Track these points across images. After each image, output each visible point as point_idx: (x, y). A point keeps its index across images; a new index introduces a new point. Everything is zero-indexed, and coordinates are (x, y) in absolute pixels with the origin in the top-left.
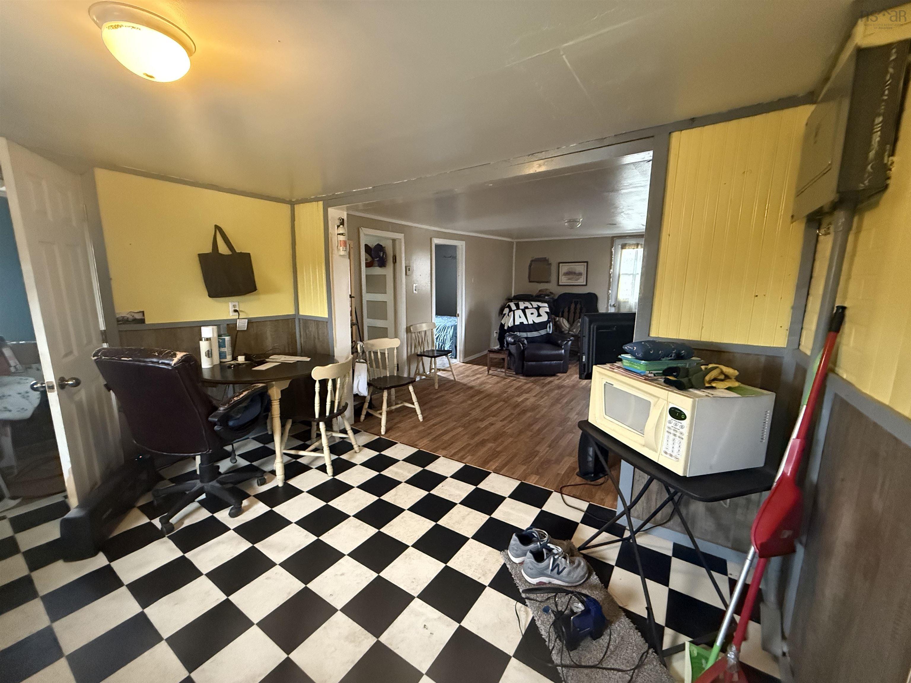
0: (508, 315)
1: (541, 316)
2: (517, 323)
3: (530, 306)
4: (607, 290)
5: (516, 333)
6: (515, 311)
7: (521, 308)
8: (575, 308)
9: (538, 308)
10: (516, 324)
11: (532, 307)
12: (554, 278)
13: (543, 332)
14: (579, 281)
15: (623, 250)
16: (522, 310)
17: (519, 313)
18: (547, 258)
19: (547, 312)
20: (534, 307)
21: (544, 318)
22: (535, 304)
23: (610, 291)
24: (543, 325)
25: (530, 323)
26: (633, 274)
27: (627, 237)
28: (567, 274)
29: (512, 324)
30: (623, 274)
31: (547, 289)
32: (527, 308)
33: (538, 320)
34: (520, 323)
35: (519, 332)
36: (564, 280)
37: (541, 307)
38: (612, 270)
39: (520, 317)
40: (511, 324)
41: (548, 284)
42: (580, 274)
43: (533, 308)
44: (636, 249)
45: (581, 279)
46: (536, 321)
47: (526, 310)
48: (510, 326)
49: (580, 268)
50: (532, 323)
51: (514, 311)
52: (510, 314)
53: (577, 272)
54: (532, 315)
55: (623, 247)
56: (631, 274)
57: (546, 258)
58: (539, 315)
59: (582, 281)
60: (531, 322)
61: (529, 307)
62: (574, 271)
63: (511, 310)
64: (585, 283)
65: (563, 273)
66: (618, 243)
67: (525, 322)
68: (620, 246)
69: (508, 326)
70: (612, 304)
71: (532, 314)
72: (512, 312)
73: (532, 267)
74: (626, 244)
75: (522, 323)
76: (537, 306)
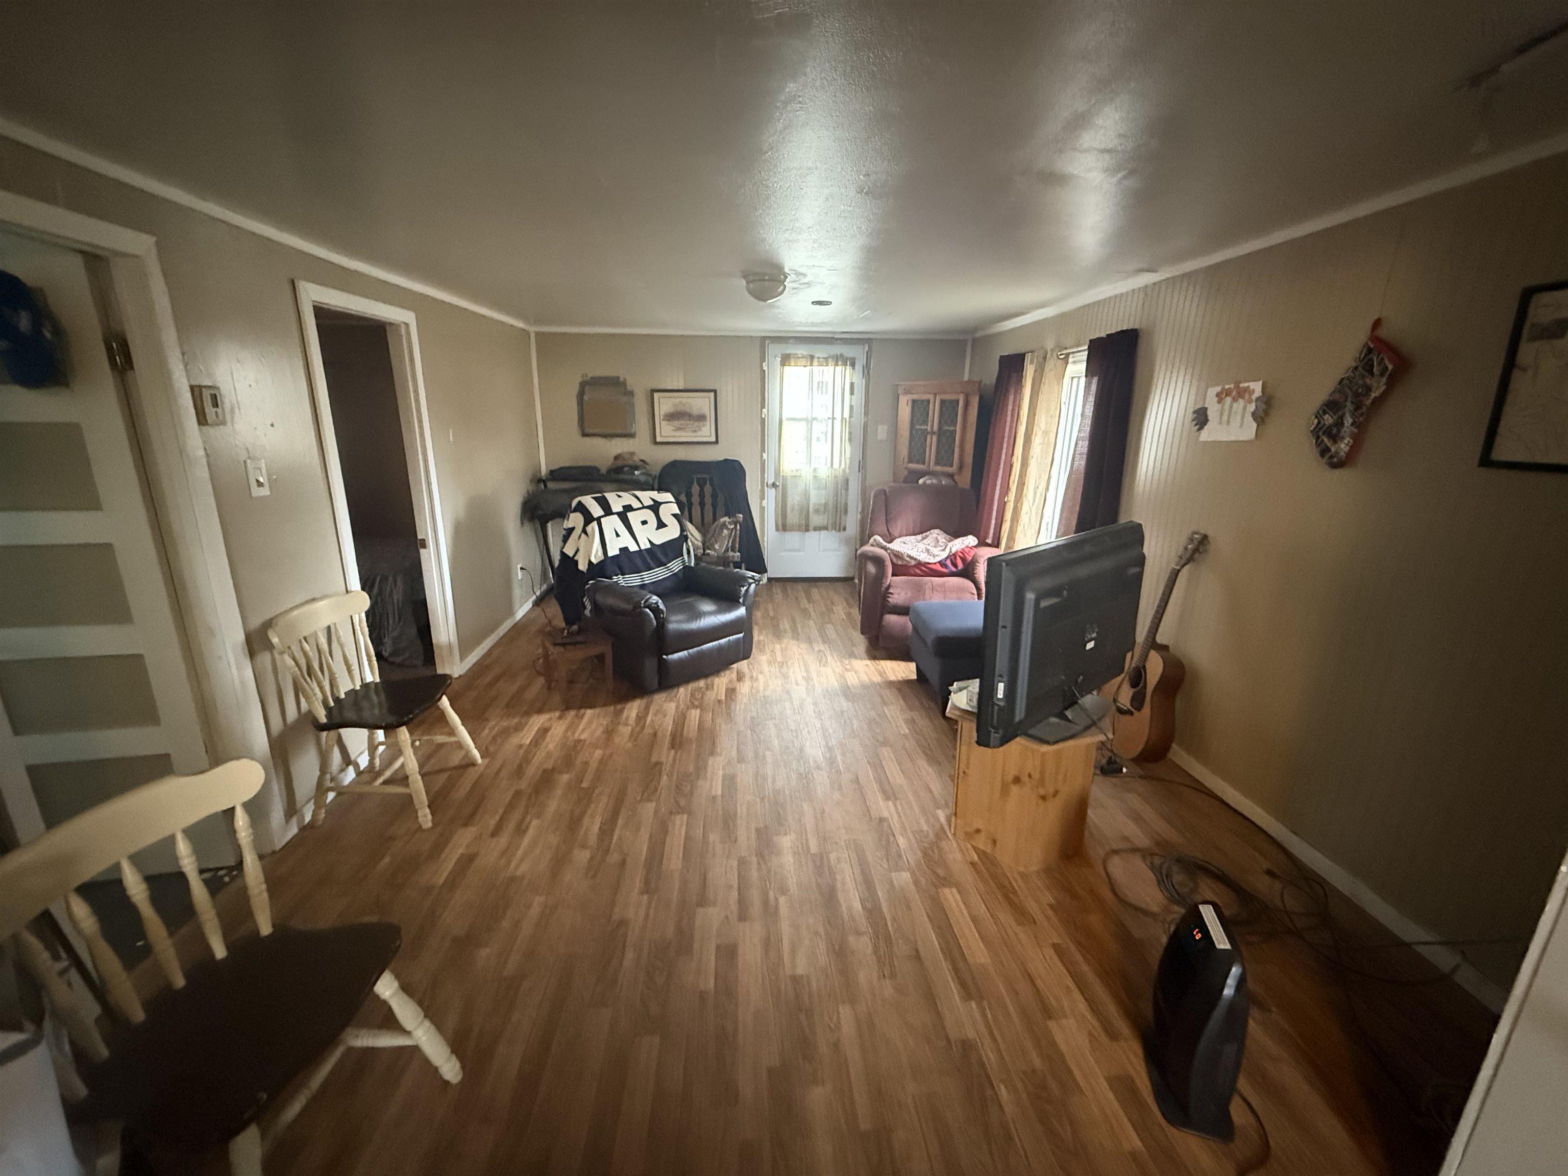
0: (584, 531)
1: (666, 526)
2: (613, 551)
3: (636, 504)
4: (759, 454)
5: (615, 579)
6: (603, 520)
7: (614, 510)
8: (702, 495)
9: (655, 507)
10: (610, 554)
11: (641, 506)
12: (641, 425)
13: (675, 566)
14: (699, 433)
15: (786, 368)
16: (618, 514)
17: (612, 523)
18: (621, 379)
19: (674, 515)
20: (645, 505)
21: (672, 532)
22: (647, 497)
23: (765, 456)
24: (672, 549)
25: (643, 547)
26: (806, 420)
27: (791, 341)
28: (672, 417)
29: (601, 556)
30: (788, 419)
31: (632, 454)
32: (628, 508)
33: (661, 537)
34: (621, 549)
35: (623, 574)
36: (665, 431)
37: (661, 503)
38: (765, 411)
39: (618, 535)
40: (596, 556)
41: (631, 441)
42: (702, 418)
43: (644, 507)
44: (809, 368)
45: (704, 429)
46: (658, 541)
47: (630, 515)
48: (594, 561)
49: (701, 404)
50: (649, 546)
51: (598, 520)
52: (589, 529)
53: (695, 412)
54: (645, 526)
55: (786, 360)
56: (802, 419)
57: (618, 378)
58: (661, 525)
59: (706, 432)
60: (645, 545)
61: (635, 507)
62: (688, 411)
63: (589, 518)
64: (713, 439)
65: (662, 413)
66: (774, 352)
67: (633, 548)
68: (779, 359)
69: (590, 563)
70: (770, 482)
71: (644, 523)
72: (595, 524)
73: (586, 398)
74: (789, 355)
75: (624, 550)
76: (652, 503)
